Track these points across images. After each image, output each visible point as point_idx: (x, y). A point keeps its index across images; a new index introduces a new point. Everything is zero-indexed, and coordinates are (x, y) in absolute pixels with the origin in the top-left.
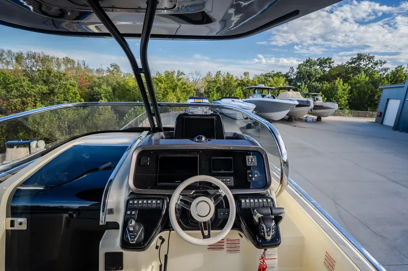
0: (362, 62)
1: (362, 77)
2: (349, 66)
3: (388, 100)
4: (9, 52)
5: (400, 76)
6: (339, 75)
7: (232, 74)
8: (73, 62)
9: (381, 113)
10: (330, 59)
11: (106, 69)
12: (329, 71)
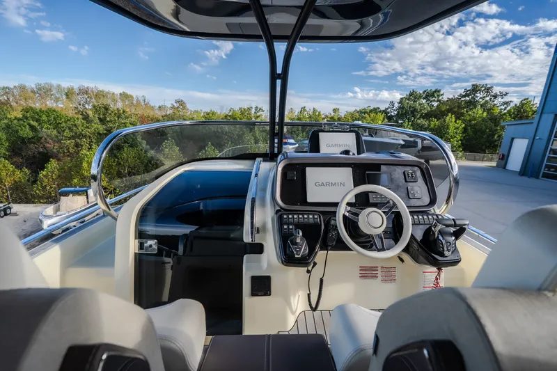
0: (479, 95)
1: (479, 112)
2: (462, 99)
3: (513, 139)
4: (59, 86)
5: (525, 111)
6: (450, 110)
7: (319, 110)
8: (131, 97)
9: (503, 155)
10: (439, 91)
11: (169, 105)
12: (437, 106)
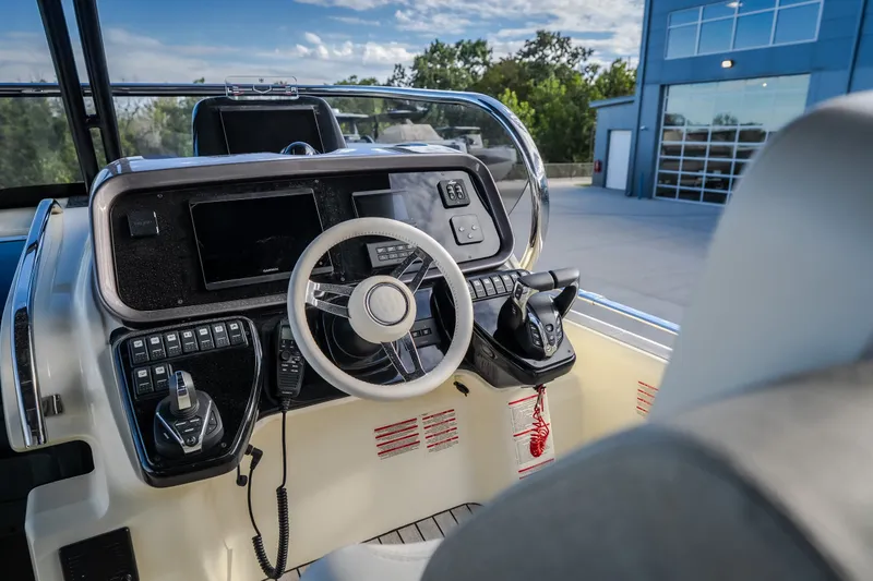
0: (549, 52)
1: (553, 85)
2: (526, 60)
3: (609, 132)
5: (621, 83)
6: (506, 83)
9: (600, 163)
10: (484, 44)
12: (485, 74)
